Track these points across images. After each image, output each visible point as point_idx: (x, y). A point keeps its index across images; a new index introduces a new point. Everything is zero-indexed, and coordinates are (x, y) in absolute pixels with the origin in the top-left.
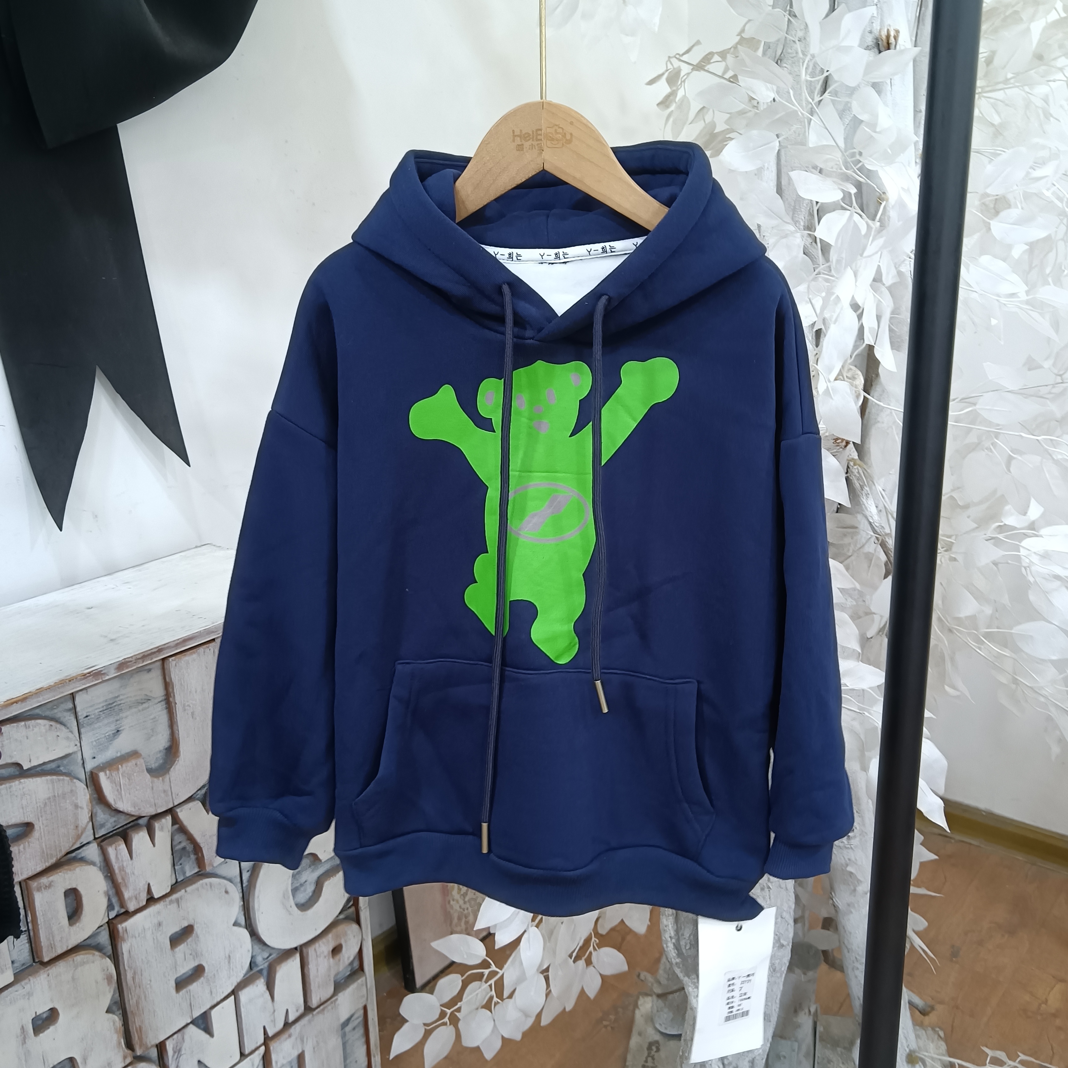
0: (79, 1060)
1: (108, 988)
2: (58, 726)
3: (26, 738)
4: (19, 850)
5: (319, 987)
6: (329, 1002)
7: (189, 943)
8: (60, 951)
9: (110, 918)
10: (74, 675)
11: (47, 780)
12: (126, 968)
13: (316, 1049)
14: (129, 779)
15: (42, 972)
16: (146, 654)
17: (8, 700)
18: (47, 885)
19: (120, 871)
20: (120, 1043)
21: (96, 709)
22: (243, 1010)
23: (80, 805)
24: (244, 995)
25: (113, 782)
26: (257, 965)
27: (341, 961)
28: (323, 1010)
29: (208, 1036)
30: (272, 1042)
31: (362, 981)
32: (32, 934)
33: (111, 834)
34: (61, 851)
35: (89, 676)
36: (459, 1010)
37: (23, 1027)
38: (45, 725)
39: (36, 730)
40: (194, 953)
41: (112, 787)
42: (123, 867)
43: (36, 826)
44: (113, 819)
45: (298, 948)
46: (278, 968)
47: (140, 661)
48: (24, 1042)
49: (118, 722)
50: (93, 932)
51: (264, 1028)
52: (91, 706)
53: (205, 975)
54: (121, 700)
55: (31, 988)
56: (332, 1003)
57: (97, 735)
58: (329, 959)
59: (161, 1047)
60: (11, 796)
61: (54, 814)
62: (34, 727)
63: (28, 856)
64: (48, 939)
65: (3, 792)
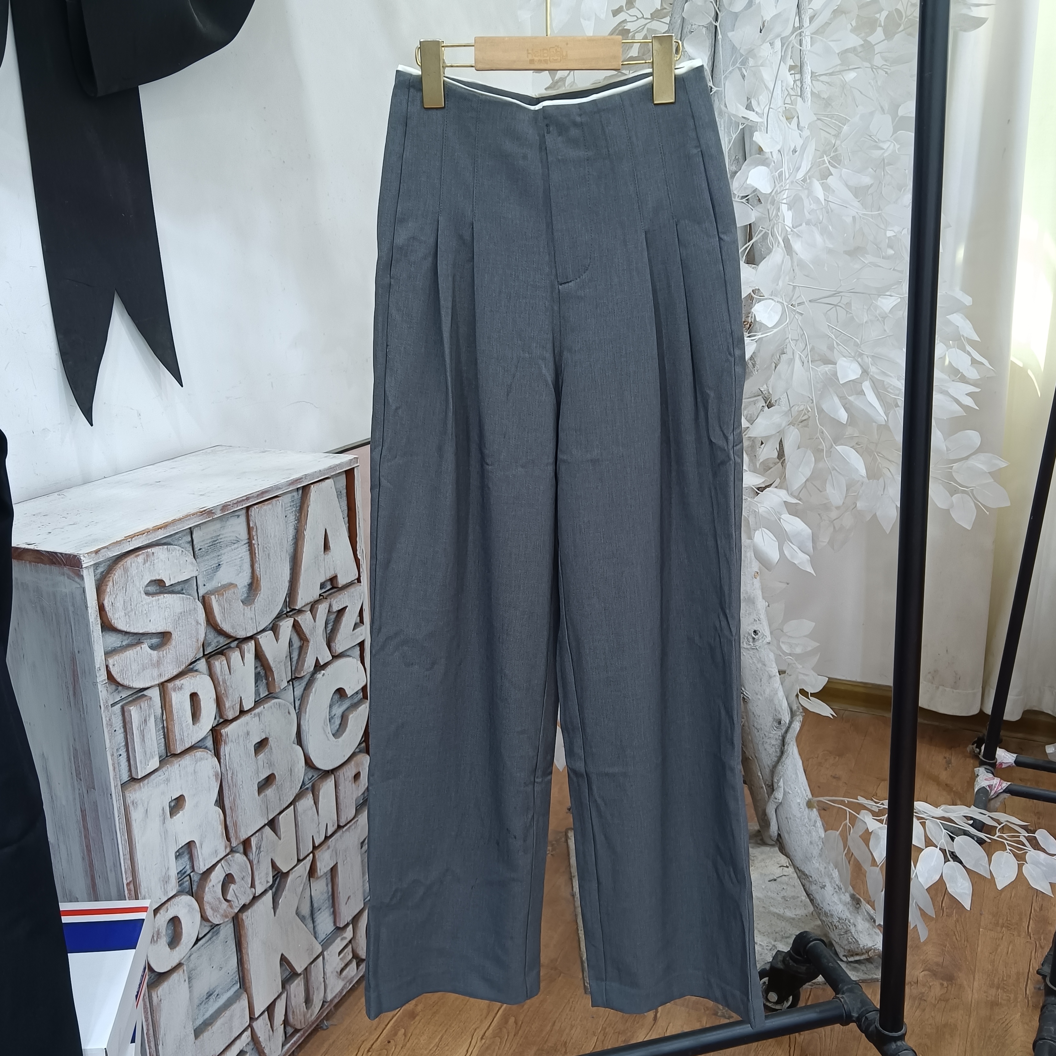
0: (197, 843)
1: (216, 786)
3: (167, 559)
4: (163, 654)
5: (346, 807)
6: (353, 822)
7: (266, 754)
8: (187, 746)
9: (214, 726)
11: (179, 598)
12: (228, 768)
13: (345, 862)
14: (230, 604)
15: (175, 762)
16: (239, 500)
18: (180, 687)
19: (223, 683)
20: (223, 834)
21: (206, 544)
22: (299, 819)
24: (300, 806)
25: (220, 605)
26: (306, 783)
27: (359, 788)
28: (349, 828)
29: (277, 838)
30: (318, 851)
32: (166, 730)
33: (216, 651)
34: (188, 659)
35: (204, 514)
37: (163, 808)
38: (179, 550)
39: (174, 553)
40: (269, 763)
41: (219, 609)
42: (225, 680)
43: (173, 635)
44: (217, 639)
45: (332, 771)
46: (321, 786)
47: (236, 505)
48: (164, 823)
49: (219, 557)
50: (207, 734)
51: (313, 836)
52: (203, 541)
53: (277, 783)
54: (221, 539)
55: (170, 775)
57: (206, 566)
58: (352, 784)
59: (246, 843)
60: (159, 607)
61: (184, 627)
62: (173, 551)
63: (168, 661)
64: (180, 734)
65: (154, 603)
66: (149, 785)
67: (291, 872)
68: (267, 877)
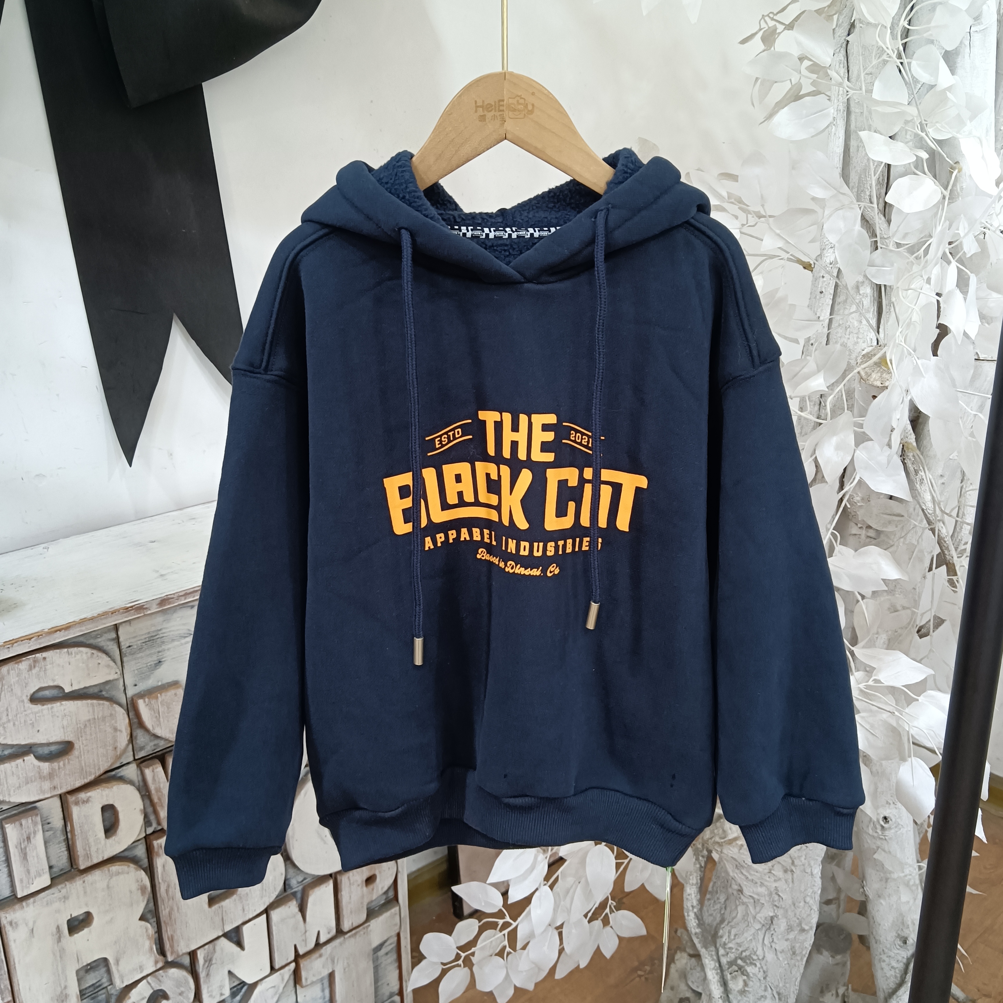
0: (112, 961)
1: (141, 898)
2: (100, 654)
3: (68, 664)
4: (59, 766)
5: (351, 912)
6: (361, 928)
8: (96, 861)
9: (148, 833)
10: (118, 608)
11: (88, 704)
12: (160, 881)
13: (347, 970)
14: (168, 708)
15: (78, 878)
16: (188, 591)
17: (53, 628)
18: (85, 800)
19: (157, 791)
20: (151, 949)
21: (139, 640)
22: (274, 929)
23: (119, 728)
24: (275, 915)
25: (151, 709)
26: (291, 888)
27: (375, 891)
28: (355, 934)
29: (238, 949)
30: (303, 960)
31: (395, 911)
32: (70, 843)
33: (151, 756)
34: (99, 769)
35: (131, 610)
36: (473, 954)
37: (58, 927)
38: (87, 653)
39: (78, 657)
41: (151, 714)
42: (160, 788)
43: (76, 746)
44: (152, 744)
45: (333, 876)
46: (311, 892)
47: (183, 598)
48: (59, 940)
49: (160, 654)
50: (129, 846)
51: (295, 946)
52: (134, 637)
53: (239, 893)
54: (164, 633)
55: (67, 892)
56: (364, 928)
57: (139, 664)
58: (362, 887)
59: (193, 955)
60: (52, 716)
61: (94, 736)
62: (77, 653)
63: (67, 772)
64: (85, 850)
65: (45, 712)
66: (35, 904)
67: (260, 983)
68: (221, 990)
